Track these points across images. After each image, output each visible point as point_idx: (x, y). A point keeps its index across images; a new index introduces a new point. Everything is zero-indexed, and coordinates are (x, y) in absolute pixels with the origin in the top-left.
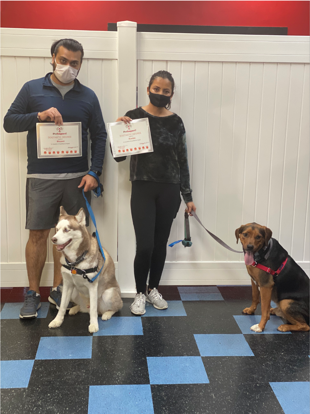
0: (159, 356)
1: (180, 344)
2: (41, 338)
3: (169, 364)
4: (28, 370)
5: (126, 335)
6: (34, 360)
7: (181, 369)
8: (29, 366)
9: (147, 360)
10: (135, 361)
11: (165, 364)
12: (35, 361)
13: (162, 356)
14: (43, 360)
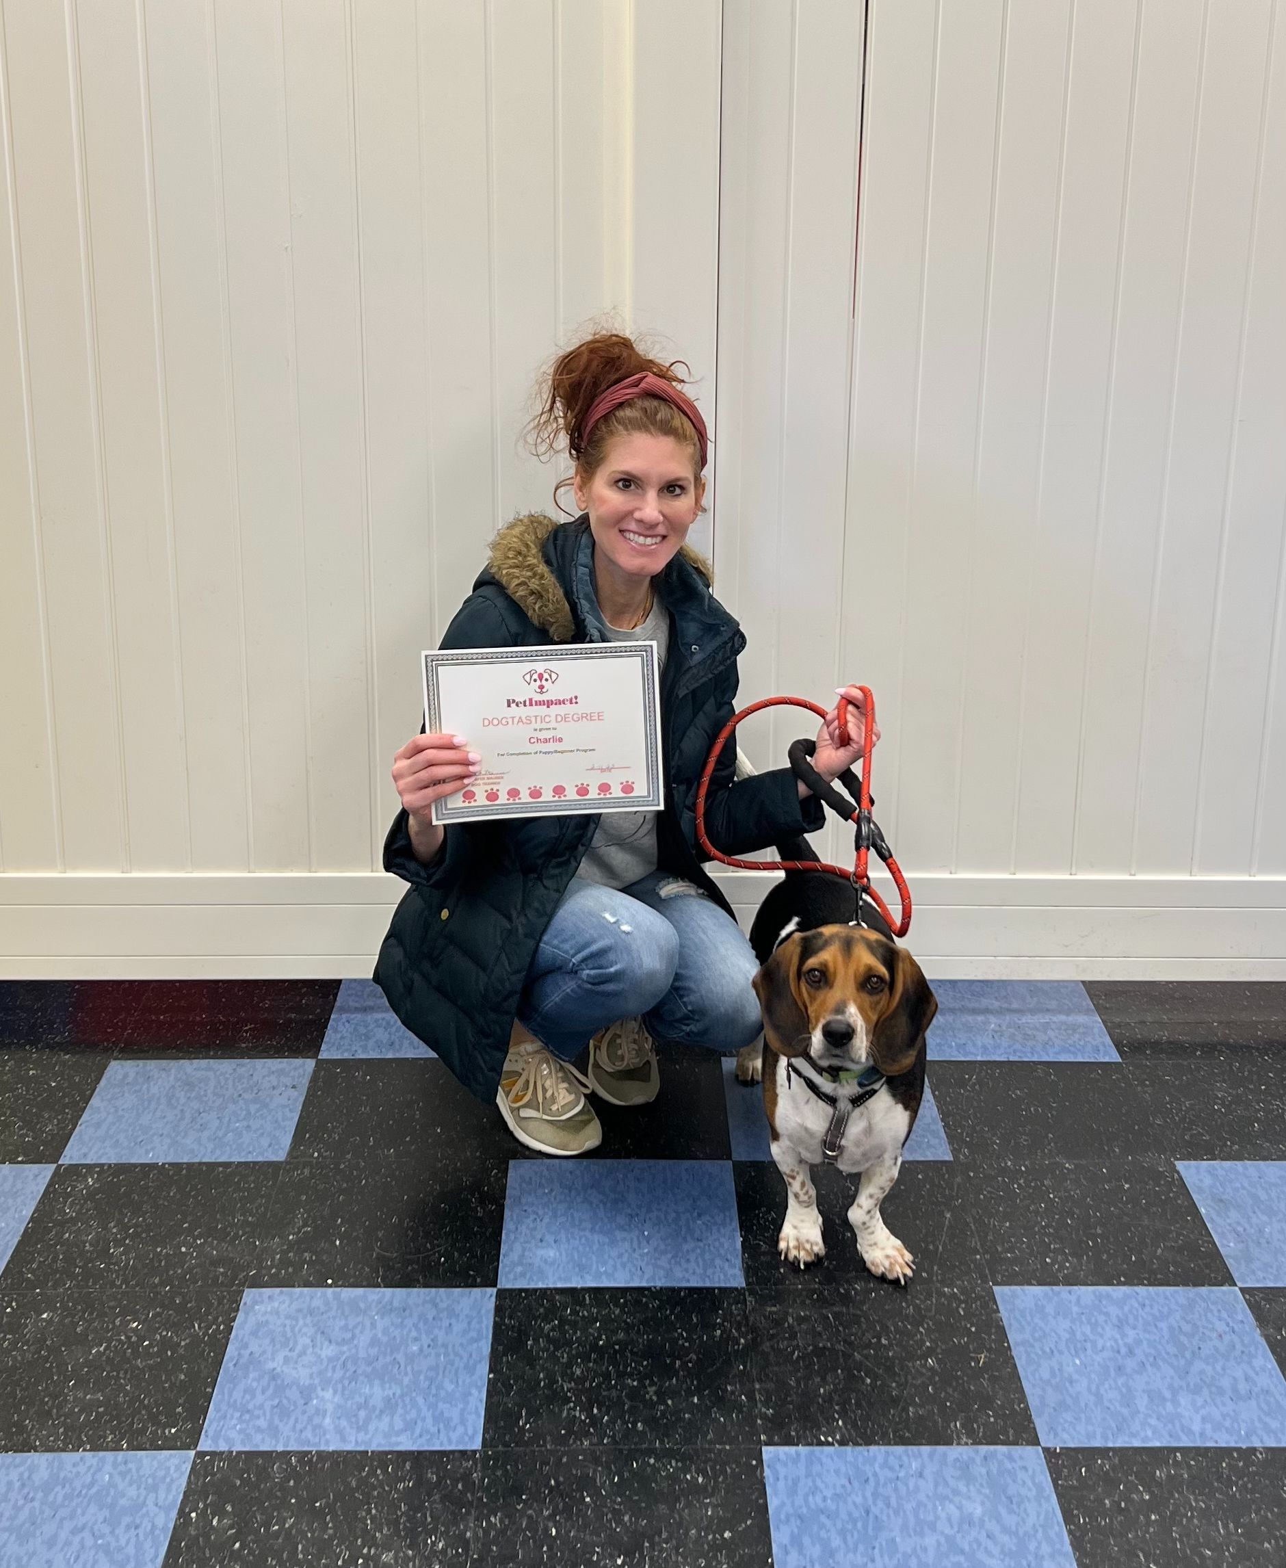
0: (829, 1444)
1: (930, 1352)
2: (249, 1295)
3: (880, 1504)
4: (154, 1526)
5: (659, 1284)
6: (194, 1452)
7: (943, 1540)
8: (162, 1495)
9: (762, 1471)
10: (700, 1480)
11: (859, 1500)
12: (194, 1462)
13: (842, 1443)
14: (239, 1453)
